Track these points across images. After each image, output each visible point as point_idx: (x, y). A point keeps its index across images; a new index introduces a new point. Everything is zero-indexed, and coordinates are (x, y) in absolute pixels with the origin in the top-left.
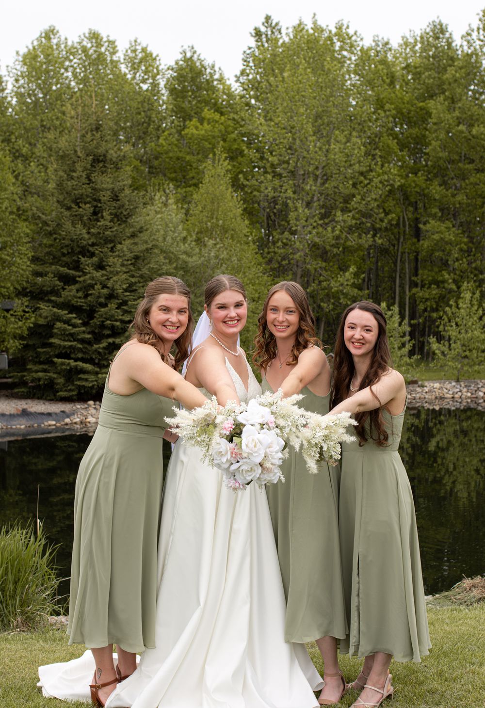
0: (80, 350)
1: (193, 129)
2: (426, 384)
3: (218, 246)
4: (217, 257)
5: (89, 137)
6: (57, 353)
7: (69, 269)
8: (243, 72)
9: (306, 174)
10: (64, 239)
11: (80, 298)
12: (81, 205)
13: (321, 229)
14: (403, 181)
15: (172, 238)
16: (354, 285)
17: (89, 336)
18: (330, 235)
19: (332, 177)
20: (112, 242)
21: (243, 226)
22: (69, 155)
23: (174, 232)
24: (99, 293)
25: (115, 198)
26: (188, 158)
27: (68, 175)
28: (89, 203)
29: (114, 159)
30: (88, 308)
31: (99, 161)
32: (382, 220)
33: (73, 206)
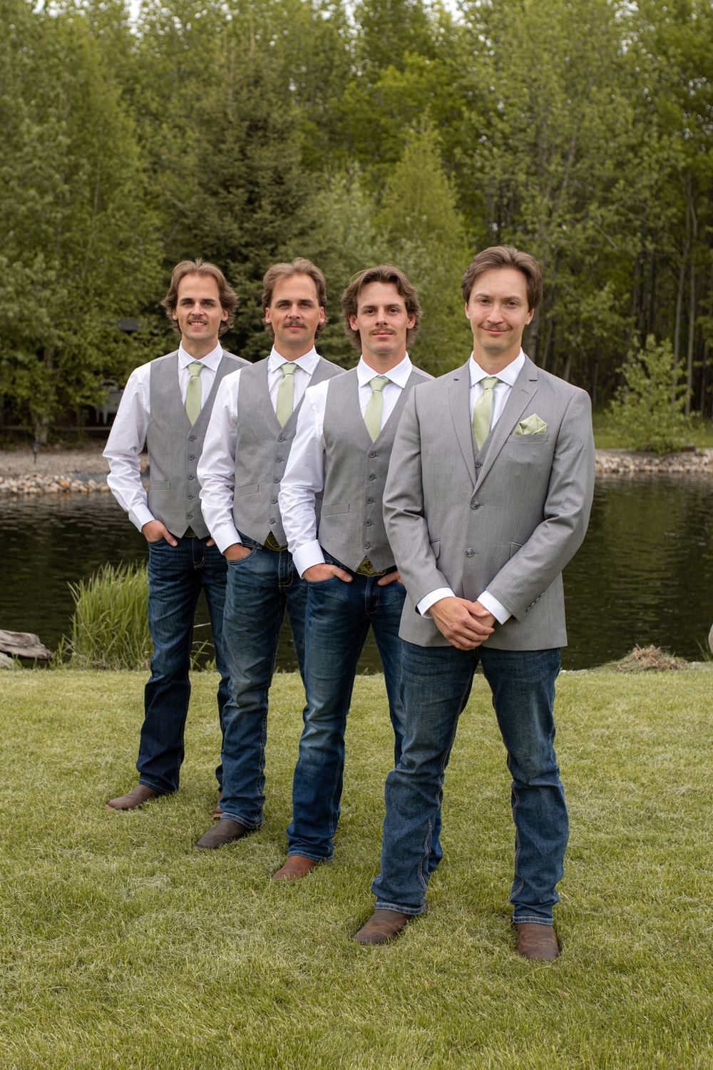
1: (391, 79)
2: (707, 452)
3: (419, 251)
4: (416, 265)
5: (244, 94)
9: (552, 149)
10: (207, 236)
12: (231, 189)
13: (569, 228)
14: (689, 160)
15: (356, 238)
16: (614, 309)
18: (582, 237)
19: (588, 152)
20: (273, 242)
21: (456, 222)
22: (216, 119)
23: (359, 229)
25: (279, 180)
26: (383, 121)
27: (215, 147)
28: (243, 186)
29: (279, 126)
31: (257, 129)
32: (658, 217)
33: (221, 190)
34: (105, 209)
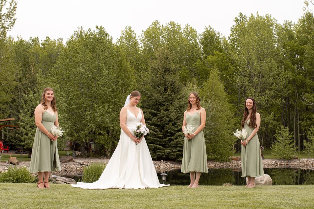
0: (158, 141)
2: (301, 159)
6: (150, 142)
7: (155, 111)
10: (153, 100)
11: (159, 121)
13: (260, 97)
14: (294, 77)
16: (274, 120)
17: (162, 136)
18: (264, 99)
20: (171, 101)
24: (166, 119)
25: (173, 84)
27: (155, 76)
28: (163, 86)
29: (173, 70)
30: (162, 125)
31: (167, 71)
32: (285, 93)
33: (157, 87)
34: (126, 93)
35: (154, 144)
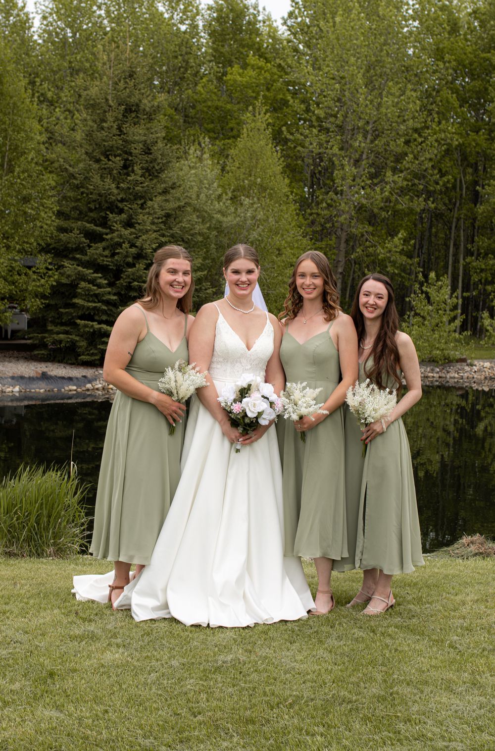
0: (105, 312)
1: (236, 75)
2: (476, 362)
3: (255, 206)
4: (253, 218)
5: (122, 85)
6: (80, 314)
7: (96, 226)
8: (291, 14)
9: (355, 130)
10: (91, 193)
11: (106, 256)
12: (110, 158)
13: (368, 190)
14: (461, 141)
15: (206, 196)
16: (402, 252)
17: (115, 298)
18: (378, 197)
19: (383, 133)
20: (142, 198)
21: (282, 184)
22: (99, 103)
23: (208, 189)
24: (127, 252)
25: (147, 151)
26: (229, 106)
27: (98, 125)
28: (119, 155)
29: (147, 109)
30: (115, 268)
31: (131, 111)
32: (436, 183)
33: (102, 158)
34: (12, 172)
35: (93, 320)
